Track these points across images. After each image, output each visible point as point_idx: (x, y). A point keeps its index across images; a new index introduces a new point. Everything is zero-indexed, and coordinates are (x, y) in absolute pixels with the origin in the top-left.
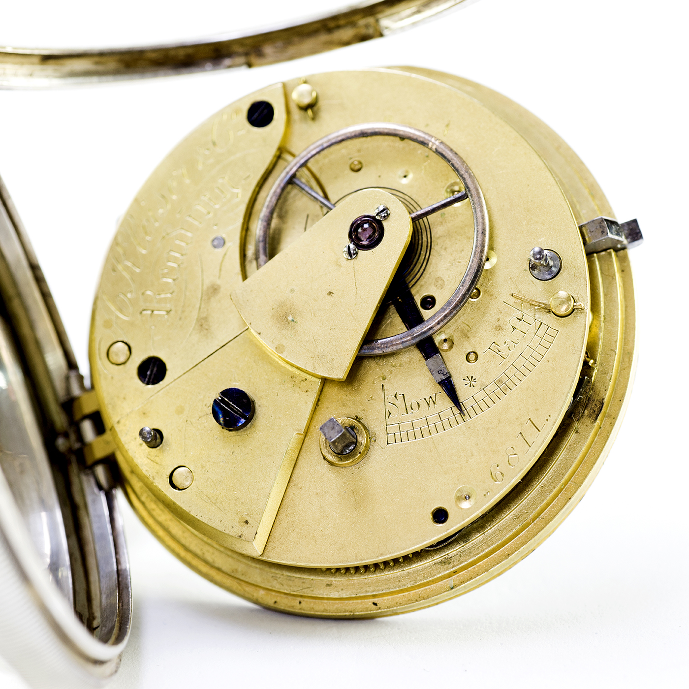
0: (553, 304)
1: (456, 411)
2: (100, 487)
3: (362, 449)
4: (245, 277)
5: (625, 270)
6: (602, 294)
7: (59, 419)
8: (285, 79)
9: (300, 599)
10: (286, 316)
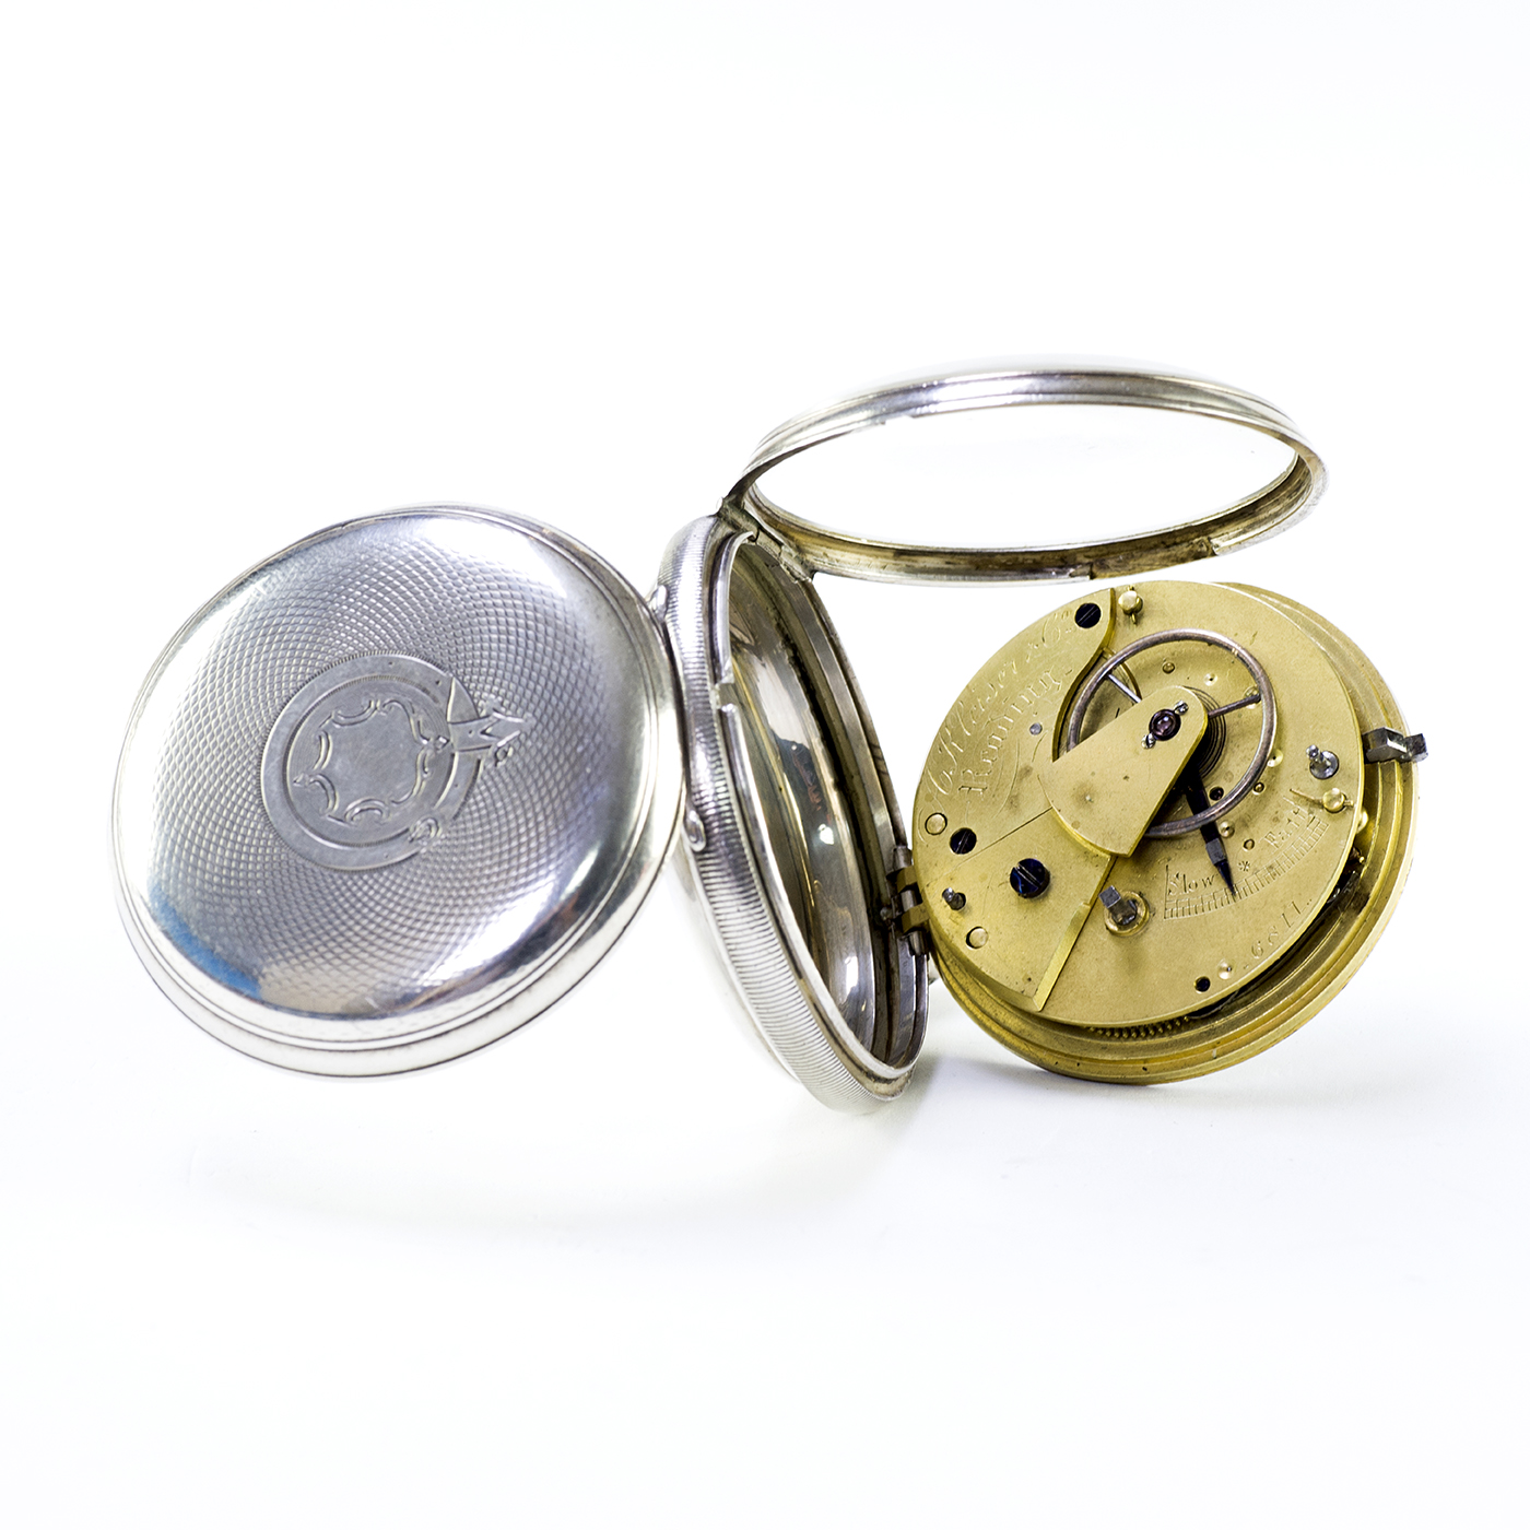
0: (1325, 799)
1: (1229, 893)
2: (913, 952)
3: (1140, 921)
4: (1056, 755)
5: (1407, 780)
6: (1380, 799)
7: (885, 891)
8: (1114, 586)
9: (1078, 1061)
10: (1085, 795)
